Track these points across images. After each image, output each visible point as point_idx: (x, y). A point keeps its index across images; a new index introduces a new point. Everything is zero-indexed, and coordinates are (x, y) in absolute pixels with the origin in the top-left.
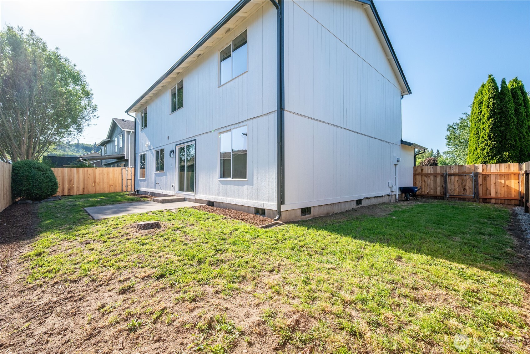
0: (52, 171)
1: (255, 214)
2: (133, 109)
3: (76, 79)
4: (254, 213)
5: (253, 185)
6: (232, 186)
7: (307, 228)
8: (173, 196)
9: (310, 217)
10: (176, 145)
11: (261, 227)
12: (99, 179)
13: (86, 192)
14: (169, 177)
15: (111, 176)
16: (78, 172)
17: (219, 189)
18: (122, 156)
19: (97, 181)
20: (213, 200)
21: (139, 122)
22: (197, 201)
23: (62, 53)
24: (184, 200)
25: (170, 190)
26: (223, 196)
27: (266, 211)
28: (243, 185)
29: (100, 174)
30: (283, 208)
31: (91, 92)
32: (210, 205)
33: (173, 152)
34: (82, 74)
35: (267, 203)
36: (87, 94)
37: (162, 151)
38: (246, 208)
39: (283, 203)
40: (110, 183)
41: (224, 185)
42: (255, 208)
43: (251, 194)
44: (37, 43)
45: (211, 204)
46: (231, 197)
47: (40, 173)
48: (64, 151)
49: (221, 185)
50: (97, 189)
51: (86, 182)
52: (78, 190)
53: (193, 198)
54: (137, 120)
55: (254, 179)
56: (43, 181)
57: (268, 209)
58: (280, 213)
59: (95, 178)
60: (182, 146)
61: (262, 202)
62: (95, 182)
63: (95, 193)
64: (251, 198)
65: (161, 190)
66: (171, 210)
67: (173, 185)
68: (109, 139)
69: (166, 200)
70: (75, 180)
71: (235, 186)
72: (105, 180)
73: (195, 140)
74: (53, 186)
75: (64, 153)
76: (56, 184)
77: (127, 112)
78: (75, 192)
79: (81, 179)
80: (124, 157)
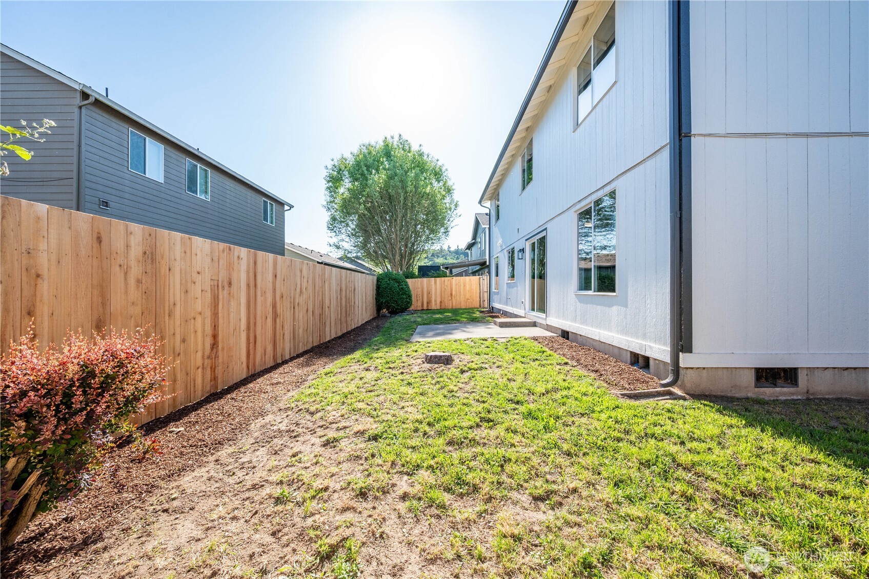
0: (407, 282)
1: (632, 364)
2: (485, 198)
3: (438, 174)
4: (629, 361)
5: (626, 306)
6: (595, 306)
7: (744, 422)
8: (521, 317)
9: (793, 394)
10: (526, 240)
11: (622, 395)
12: (456, 291)
13: (443, 307)
14: (519, 288)
15: (468, 287)
16: (435, 282)
17: (576, 311)
18: (483, 261)
19: (454, 293)
20: (568, 330)
21: (493, 213)
22: (548, 328)
23: (425, 150)
24: (534, 324)
25: (520, 309)
26: (582, 323)
27: (651, 362)
28: (610, 306)
29: (456, 285)
30: (685, 360)
31: (454, 187)
32: (564, 338)
33: (523, 250)
34: (443, 169)
35: (653, 345)
36: (449, 191)
37: (513, 249)
38: (616, 351)
39: (688, 348)
40: (468, 296)
41: (582, 304)
42: (631, 352)
43: (624, 323)
44: (405, 146)
45: (565, 334)
46: (592, 326)
47: (396, 285)
48: (446, 259)
49: (578, 303)
50: (454, 304)
51: (443, 295)
52: (436, 304)
53: (544, 322)
54: (492, 211)
55: (629, 293)
56: (398, 293)
57: (655, 359)
58: (677, 370)
59: (451, 290)
60: (532, 240)
61: (644, 343)
62: (451, 295)
63: (452, 309)
64: (624, 331)
65: (512, 307)
66: (498, 339)
67: (523, 301)
68: (474, 241)
69: (507, 322)
70: (433, 292)
71: (599, 307)
72: (462, 293)
73: (546, 229)
74: (406, 298)
75: (446, 261)
76: (410, 296)
77: (480, 202)
78: (433, 306)
79: (438, 291)
80: (485, 262)
